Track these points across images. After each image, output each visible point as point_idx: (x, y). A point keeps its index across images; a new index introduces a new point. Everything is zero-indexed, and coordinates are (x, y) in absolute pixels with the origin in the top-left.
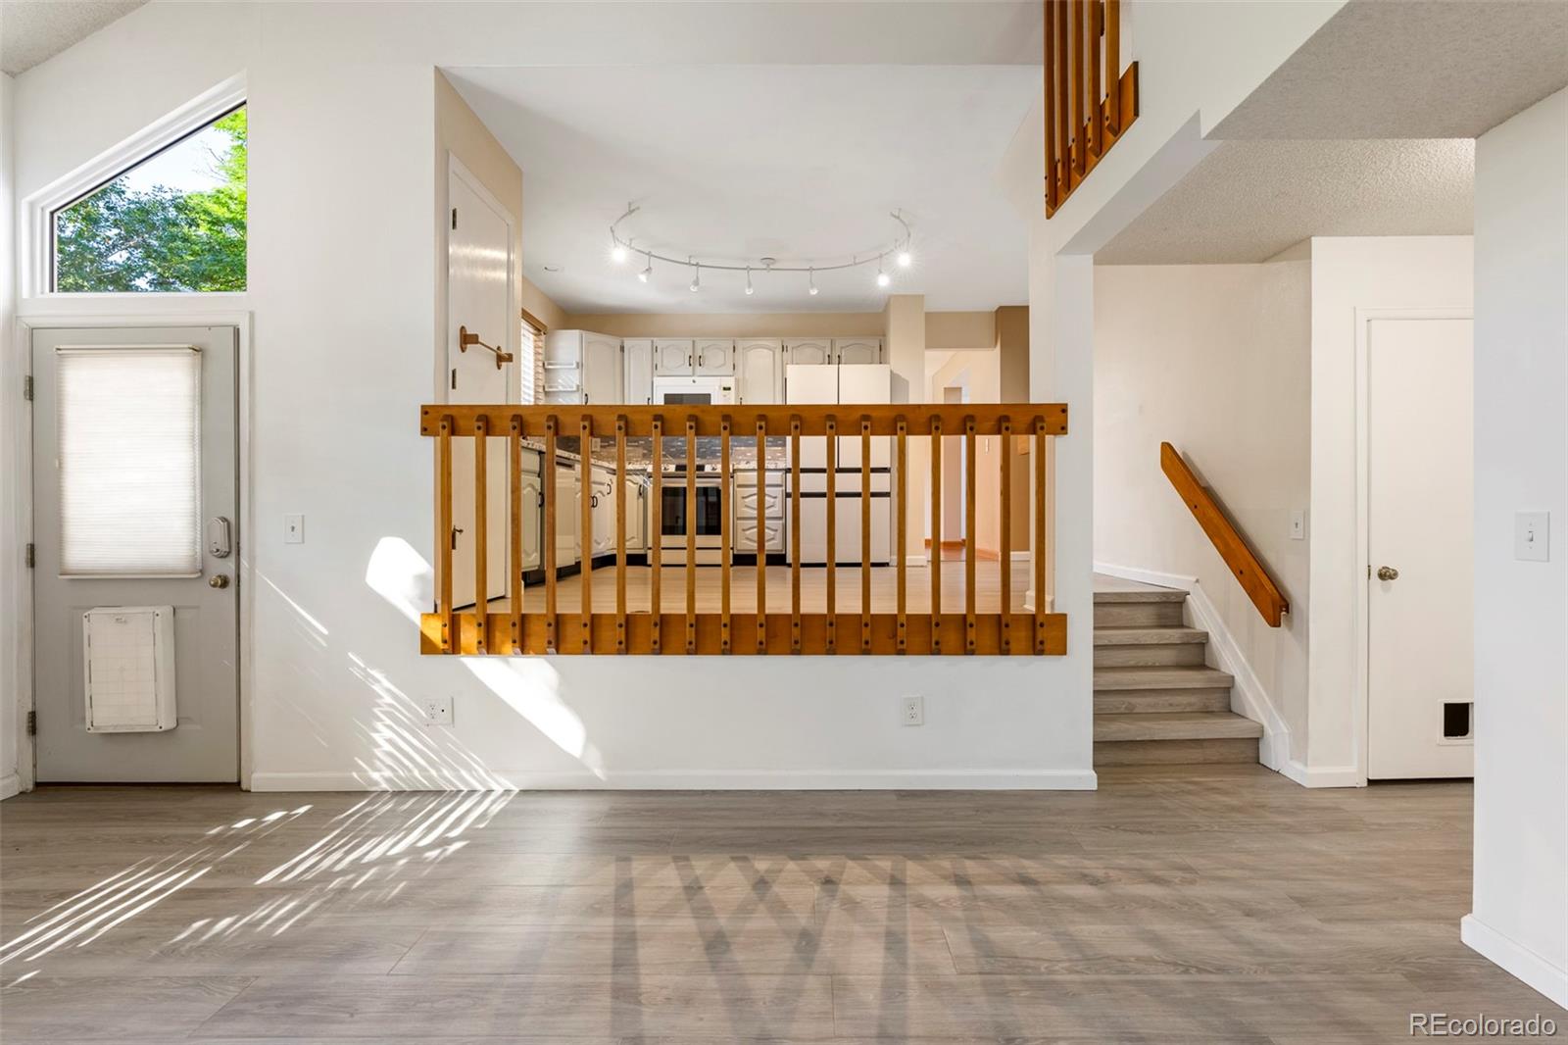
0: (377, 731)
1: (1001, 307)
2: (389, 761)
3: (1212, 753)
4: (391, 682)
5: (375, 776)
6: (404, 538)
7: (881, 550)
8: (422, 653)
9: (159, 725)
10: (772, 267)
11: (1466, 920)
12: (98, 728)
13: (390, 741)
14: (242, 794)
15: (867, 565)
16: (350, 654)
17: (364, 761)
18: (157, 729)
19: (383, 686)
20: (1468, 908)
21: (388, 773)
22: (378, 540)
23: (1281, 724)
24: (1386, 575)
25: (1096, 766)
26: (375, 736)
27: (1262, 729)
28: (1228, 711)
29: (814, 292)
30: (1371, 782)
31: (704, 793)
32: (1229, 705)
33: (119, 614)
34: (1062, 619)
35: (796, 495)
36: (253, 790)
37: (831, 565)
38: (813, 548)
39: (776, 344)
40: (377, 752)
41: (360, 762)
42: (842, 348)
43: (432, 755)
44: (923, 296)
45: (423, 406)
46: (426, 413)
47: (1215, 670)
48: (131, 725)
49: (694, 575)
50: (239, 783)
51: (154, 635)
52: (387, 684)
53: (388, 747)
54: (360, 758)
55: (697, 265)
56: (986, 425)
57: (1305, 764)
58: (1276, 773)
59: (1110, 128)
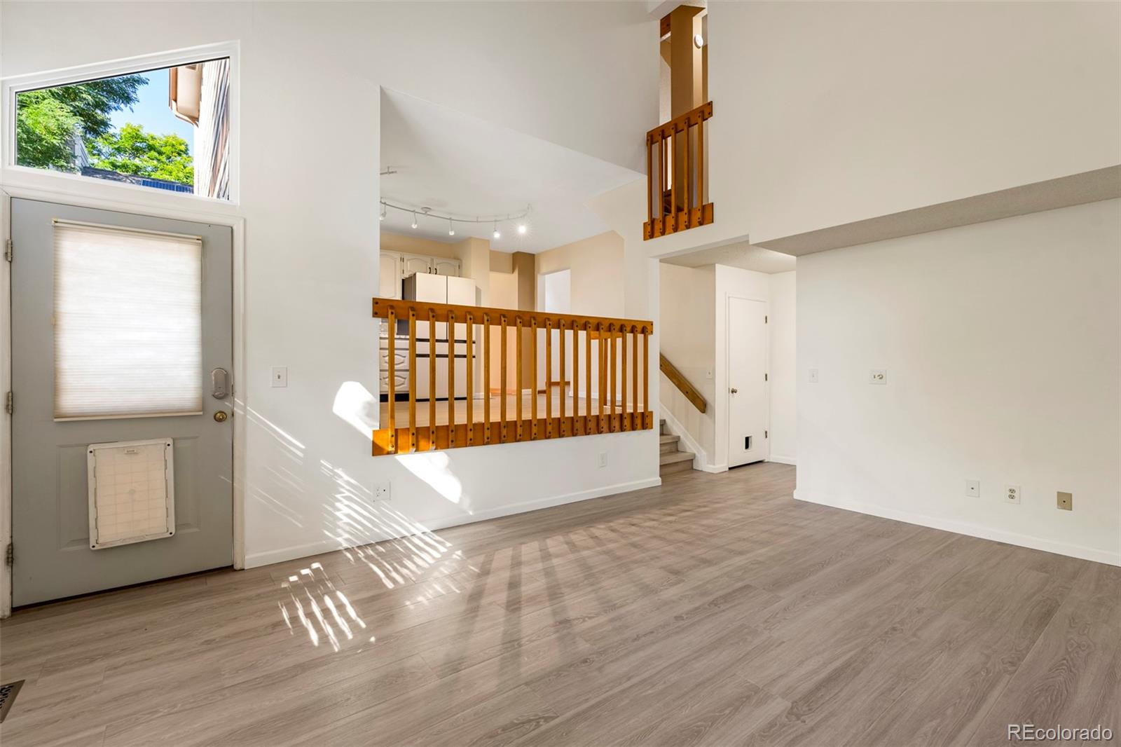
0: (339, 510)
1: (518, 252)
2: (347, 528)
3: (680, 467)
4: (348, 475)
5: (339, 539)
6: (361, 383)
7: (460, 391)
8: (373, 455)
9: (170, 532)
10: (428, 213)
11: (795, 492)
12: (101, 545)
13: (349, 516)
14: (235, 573)
15: (451, 399)
16: (321, 461)
17: (329, 532)
18: (168, 535)
19: (343, 477)
20: (795, 487)
21: (347, 536)
22: (341, 384)
23: (703, 451)
24: (734, 391)
25: (661, 476)
26: (338, 514)
27: (695, 455)
28: (677, 451)
29: (452, 233)
30: (730, 469)
31: (517, 515)
32: (677, 448)
33: (131, 447)
34: (652, 412)
35: (416, 355)
36: (246, 568)
37: (433, 400)
38: (423, 391)
39: (397, 256)
40: (340, 523)
41: (327, 533)
42: (437, 264)
43: (376, 520)
44: (533, 255)
45: (374, 299)
46: (377, 303)
47: (668, 435)
48: (142, 536)
49: (415, 407)
50: (233, 566)
51: (166, 461)
52: (346, 478)
53: (346, 520)
54: (327, 531)
55: (385, 203)
56: (629, 329)
57: (714, 465)
58: (701, 471)
59: (699, 222)
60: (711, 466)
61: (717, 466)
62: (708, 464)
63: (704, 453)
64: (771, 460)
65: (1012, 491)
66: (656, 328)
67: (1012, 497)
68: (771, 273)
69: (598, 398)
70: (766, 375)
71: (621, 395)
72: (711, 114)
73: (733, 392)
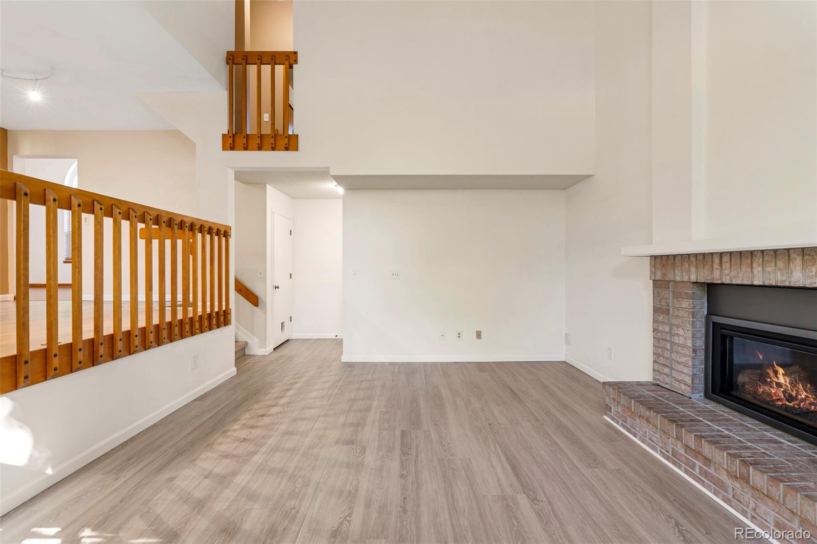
23: (255, 338)
25: (236, 366)
27: (247, 343)
30: (274, 349)
34: (231, 310)
56: (215, 231)
57: (266, 348)
58: (254, 355)
59: (285, 147)
60: (263, 350)
61: (268, 349)
62: (260, 348)
63: (256, 340)
64: (294, 338)
65: (459, 334)
66: (233, 233)
67: (459, 337)
68: (293, 198)
69: (129, 300)
70: (291, 274)
71: (170, 296)
72: (296, 61)
73: (276, 288)
